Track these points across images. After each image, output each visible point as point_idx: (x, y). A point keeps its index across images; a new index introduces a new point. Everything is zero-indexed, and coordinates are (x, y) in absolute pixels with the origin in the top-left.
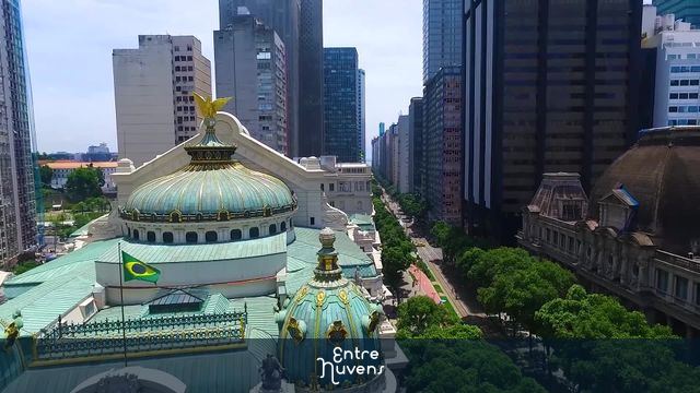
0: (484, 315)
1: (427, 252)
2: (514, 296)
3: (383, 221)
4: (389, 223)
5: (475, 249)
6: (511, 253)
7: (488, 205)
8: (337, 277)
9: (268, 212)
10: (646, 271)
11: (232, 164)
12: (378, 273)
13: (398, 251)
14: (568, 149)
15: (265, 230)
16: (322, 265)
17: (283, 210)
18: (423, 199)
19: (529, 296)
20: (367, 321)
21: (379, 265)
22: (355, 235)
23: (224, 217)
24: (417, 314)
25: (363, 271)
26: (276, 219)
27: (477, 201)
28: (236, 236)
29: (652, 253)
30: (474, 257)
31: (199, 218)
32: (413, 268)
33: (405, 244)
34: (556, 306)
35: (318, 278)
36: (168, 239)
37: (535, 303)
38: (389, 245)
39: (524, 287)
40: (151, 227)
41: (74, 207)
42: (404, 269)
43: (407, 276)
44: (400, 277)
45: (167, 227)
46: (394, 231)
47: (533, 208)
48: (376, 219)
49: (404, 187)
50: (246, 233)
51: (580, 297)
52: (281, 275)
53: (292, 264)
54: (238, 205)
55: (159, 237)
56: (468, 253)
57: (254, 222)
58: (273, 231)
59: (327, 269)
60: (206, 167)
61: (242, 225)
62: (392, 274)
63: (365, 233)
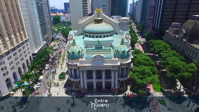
0: (152, 54)
1: (142, 40)
2: (157, 50)
3: (132, 32)
4: (133, 32)
5: (152, 40)
6: (160, 41)
7: (158, 29)
8: (124, 44)
9: (110, 32)
10: (184, 47)
11: (102, 22)
12: (130, 44)
13: (134, 40)
14: (182, 15)
15: (109, 36)
16: (122, 42)
17: (112, 32)
18: (143, 25)
19: (160, 50)
20: (128, 51)
21: (130, 43)
22: (125, 36)
23: (103, 33)
24: (137, 52)
25: (127, 44)
26: (111, 34)
27: (156, 28)
28: (104, 37)
29: (185, 43)
30: (151, 42)
31: (99, 33)
32: (137, 43)
33: (136, 38)
34: (164, 52)
35: (121, 44)
36: (93, 37)
37: (160, 52)
38: (132, 38)
39: (159, 48)
40: (90, 35)
41: (56, 26)
42: (135, 43)
43: (136, 45)
44: (134, 45)
45: (93, 35)
46: (134, 35)
47: (167, 31)
48: (130, 32)
49: (138, 21)
50: (106, 36)
51: (169, 51)
52: (113, 44)
53: (114, 42)
54: (105, 31)
55: (91, 36)
56: (150, 41)
57: (107, 34)
58: (110, 36)
59: (122, 43)
60: (98, 23)
61: (105, 35)
62: (133, 45)
63: (127, 36)
